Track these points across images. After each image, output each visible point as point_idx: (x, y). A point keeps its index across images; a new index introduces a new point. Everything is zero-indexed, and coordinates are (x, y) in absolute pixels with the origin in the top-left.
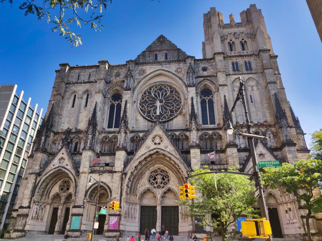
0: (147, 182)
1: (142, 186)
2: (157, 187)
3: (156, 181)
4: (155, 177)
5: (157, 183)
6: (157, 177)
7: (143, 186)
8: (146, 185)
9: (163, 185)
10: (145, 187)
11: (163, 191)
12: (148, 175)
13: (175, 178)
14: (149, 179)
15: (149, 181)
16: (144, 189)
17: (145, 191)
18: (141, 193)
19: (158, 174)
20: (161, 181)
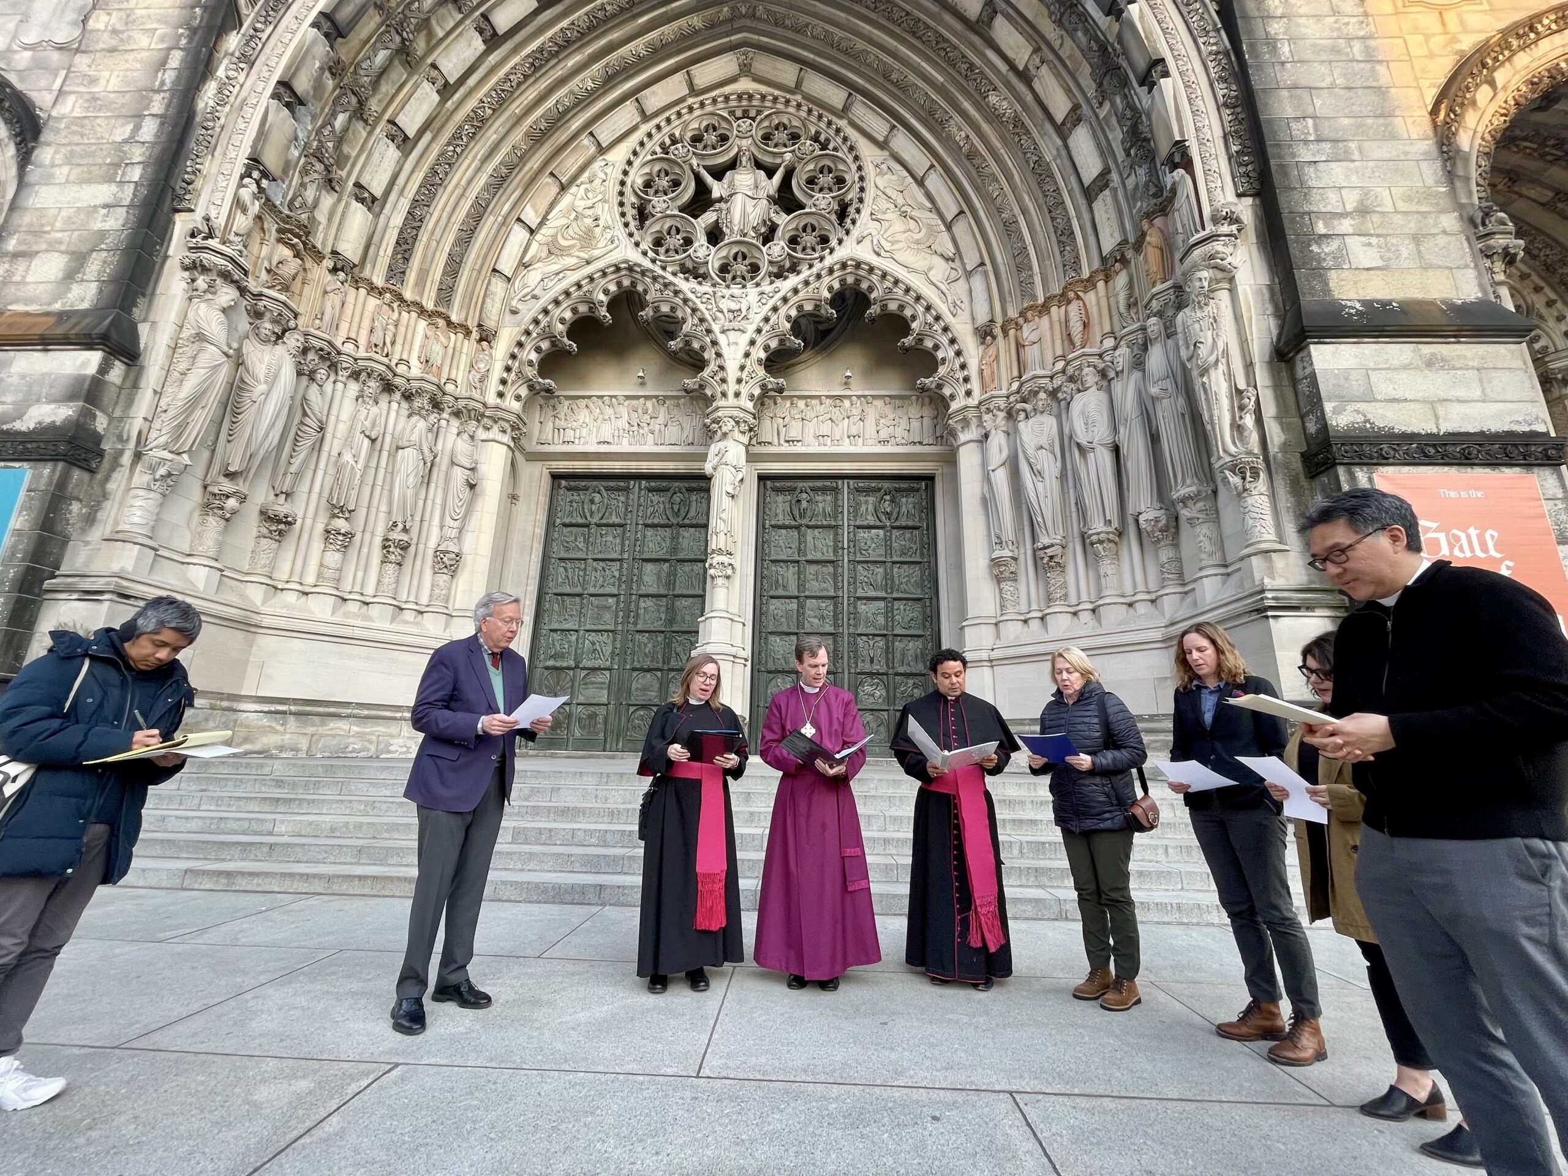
0: (609, 214)
1: (554, 250)
2: (724, 269)
3: (708, 218)
4: (702, 190)
5: (715, 235)
6: (717, 189)
7: (563, 251)
8: (601, 245)
9: (778, 248)
10: (588, 263)
11: (785, 300)
12: (630, 163)
13: (920, 183)
14: (633, 199)
15: (631, 212)
16: (579, 286)
17: (583, 309)
18: (536, 322)
19: (733, 165)
20: (764, 222)
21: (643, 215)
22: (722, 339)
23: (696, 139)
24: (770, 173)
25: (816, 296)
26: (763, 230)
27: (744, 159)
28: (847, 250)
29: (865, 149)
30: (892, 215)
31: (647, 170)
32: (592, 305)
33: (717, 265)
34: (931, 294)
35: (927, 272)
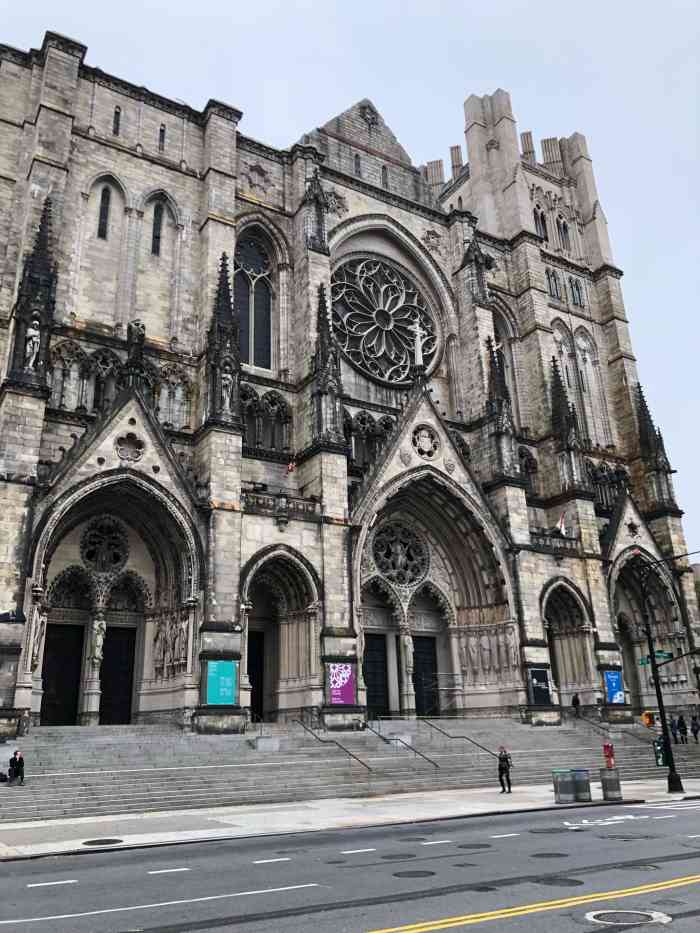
0: (372, 559)
2: (398, 578)
3: (392, 559)
4: (389, 549)
5: (394, 565)
6: (393, 549)
8: (371, 569)
10: (369, 575)
14: (374, 552)
19: (395, 541)
21: (376, 557)
22: (403, 604)
24: (405, 545)
25: (418, 589)
26: (405, 566)
28: (428, 578)
29: (429, 545)
30: (436, 569)
32: (370, 587)
33: (396, 576)
34: (445, 594)
35: (444, 588)
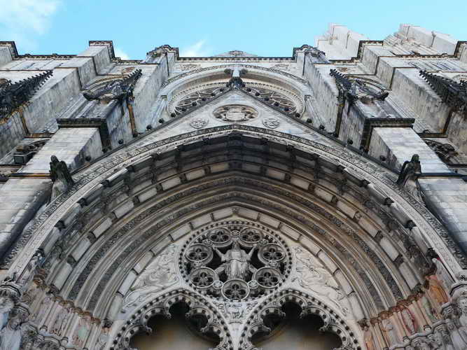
0: (175, 267)
2: (228, 293)
4: (217, 258)
5: (223, 277)
6: (224, 258)
8: (170, 281)
9: (254, 283)
10: (163, 289)
11: (260, 307)
12: (185, 246)
13: (317, 256)
14: (185, 261)
15: (184, 267)
16: (157, 300)
17: (157, 311)
18: (134, 317)
19: (230, 247)
20: (246, 272)
21: (189, 268)
22: (230, 327)
23: (214, 238)
25: (275, 306)
26: (246, 275)
27: (236, 246)
28: (288, 285)
29: (289, 242)
30: (306, 270)
31: (192, 249)
32: (163, 309)
33: (225, 290)
34: (331, 305)
35: (327, 295)
